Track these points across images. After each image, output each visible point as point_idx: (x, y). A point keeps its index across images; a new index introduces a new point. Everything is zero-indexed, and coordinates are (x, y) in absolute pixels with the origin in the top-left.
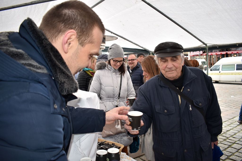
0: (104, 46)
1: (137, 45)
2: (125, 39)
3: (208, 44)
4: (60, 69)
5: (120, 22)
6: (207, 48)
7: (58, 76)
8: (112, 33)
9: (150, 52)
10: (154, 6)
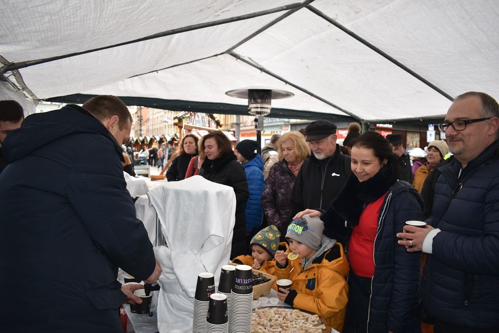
0: (267, 108)
1: (335, 107)
2: (312, 95)
5: (303, 61)
8: (286, 82)
9: (362, 122)
10: (361, 36)
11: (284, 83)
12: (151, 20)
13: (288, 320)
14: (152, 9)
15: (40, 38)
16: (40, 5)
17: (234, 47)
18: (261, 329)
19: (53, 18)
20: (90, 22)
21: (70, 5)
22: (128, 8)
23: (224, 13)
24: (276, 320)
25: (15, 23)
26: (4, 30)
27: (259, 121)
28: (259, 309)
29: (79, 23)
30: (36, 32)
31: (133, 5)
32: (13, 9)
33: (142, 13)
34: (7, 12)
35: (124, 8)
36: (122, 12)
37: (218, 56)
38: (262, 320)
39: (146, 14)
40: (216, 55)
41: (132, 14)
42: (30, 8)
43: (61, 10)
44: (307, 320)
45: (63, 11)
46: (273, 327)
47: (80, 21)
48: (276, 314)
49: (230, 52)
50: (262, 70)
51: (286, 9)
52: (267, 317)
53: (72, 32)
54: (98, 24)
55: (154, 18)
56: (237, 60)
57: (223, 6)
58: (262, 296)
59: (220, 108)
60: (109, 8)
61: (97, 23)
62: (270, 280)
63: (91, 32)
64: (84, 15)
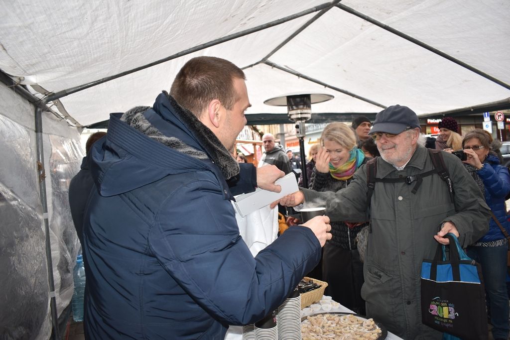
0: (308, 114)
2: (354, 96)
5: (338, 66)
8: (326, 86)
10: (397, 29)
11: (324, 87)
12: (177, 34)
13: (342, 326)
14: (176, 23)
15: (72, 63)
16: (67, 31)
17: (268, 56)
18: (313, 336)
19: (82, 42)
20: (117, 43)
21: (96, 28)
22: (152, 25)
23: (251, 20)
24: (329, 326)
25: (46, 50)
26: (37, 58)
27: (301, 127)
28: (311, 316)
29: (107, 45)
30: (68, 57)
31: (156, 21)
32: (43, 38)
33: (166, 29)
34: (37, 41)
35: (148, 26)
36: (147, 29)
37: (254, 67)
38: (315, 326)
39: (170, 29)
40: (251, 66)
41: (158, 30)
42: (58, 35)
43: (88, 34)
44: (362, 325)
45: (90, 34)
46: (326, 334)
47: (108, 43)
48: (329, 320)
49: (265, 61)
50: (299, 75)
51: (316, 11)
52: (320, 324)
53: (101, 54)
54: (126, 43)
55: (179, 32)
56: (272, 68)
57: (248, 13)
58: (313, 303)
59: (260, 118)
60: (133, 27)
61: (124, 42)
62: (320, 286)
63: (120, 52)
64: (110, 37)
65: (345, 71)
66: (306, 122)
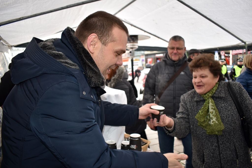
0: (136, 45)
2: (159, 38)
3: (247, 42)
4: (89, 66)
5: (154, 20)
6: (246, 47)
7: (87, 72)
27: (132, 52)
65: (156, 24)
66: (136, 50)
